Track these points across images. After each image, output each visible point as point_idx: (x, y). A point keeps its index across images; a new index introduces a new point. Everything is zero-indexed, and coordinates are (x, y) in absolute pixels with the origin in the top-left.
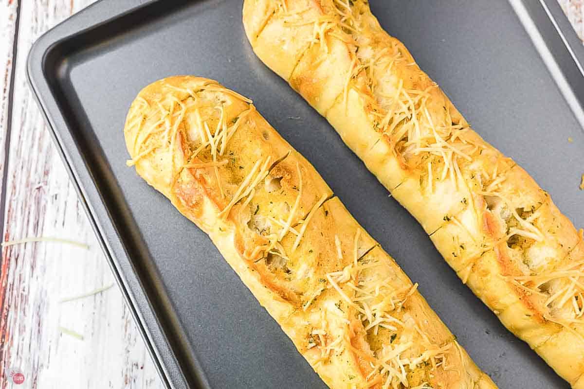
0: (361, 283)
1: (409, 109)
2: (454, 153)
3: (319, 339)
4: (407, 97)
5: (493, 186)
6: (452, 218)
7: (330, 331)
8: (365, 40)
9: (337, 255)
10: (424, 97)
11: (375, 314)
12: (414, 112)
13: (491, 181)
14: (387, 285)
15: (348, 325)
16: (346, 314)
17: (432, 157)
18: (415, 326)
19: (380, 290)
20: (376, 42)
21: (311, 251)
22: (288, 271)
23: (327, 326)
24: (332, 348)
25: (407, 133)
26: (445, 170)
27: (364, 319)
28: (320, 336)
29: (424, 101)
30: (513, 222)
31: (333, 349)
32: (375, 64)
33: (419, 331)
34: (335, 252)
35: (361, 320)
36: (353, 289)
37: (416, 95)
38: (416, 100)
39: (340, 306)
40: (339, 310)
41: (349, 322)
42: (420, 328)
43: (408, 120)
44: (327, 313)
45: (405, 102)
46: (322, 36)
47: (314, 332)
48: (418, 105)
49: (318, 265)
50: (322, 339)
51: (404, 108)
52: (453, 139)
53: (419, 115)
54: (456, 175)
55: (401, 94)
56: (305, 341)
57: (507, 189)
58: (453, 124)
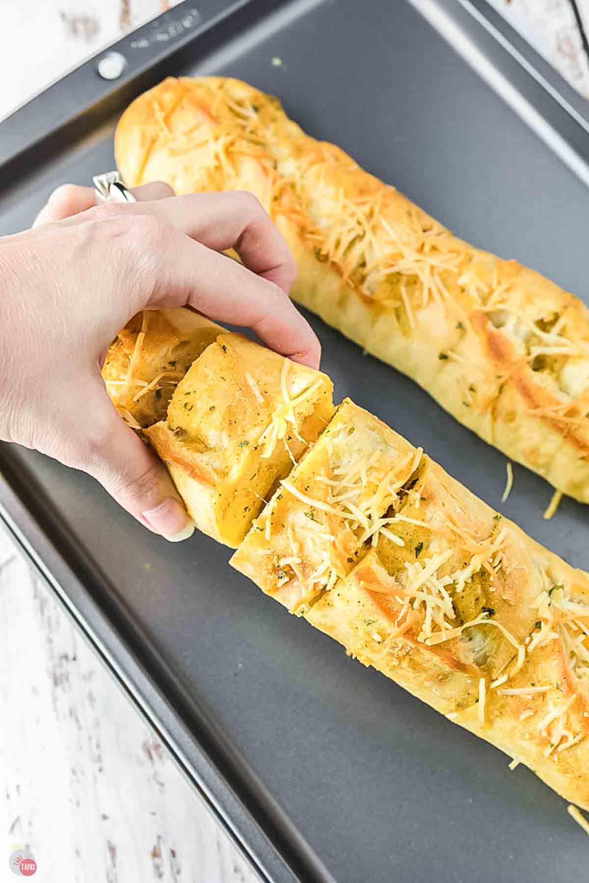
0: (336, 472)
1: (359, 223)
2: (432, 268)
3: (293, 570)
4: (352, 208)
5: (495, 297)
6: (449, 353)
7: (306, 557)
8: (283, 151)
10: (375, 203)
11: (370, 515)
12: (367, 226)
13: (491, 292)
14: (376, 465)
15: (334, 542)
16: (326, 526)
17: (404, 279)
18: (447, 524)
19: (368, 475)
20: (298, 151)
23: (301, 548)
24: (316, 581)
25: (362, 256)
26: (426, 292)
27: (355, 527)
28: (293, 567)
29: (377, 209)
30: (534, 340)
31: (318, 583)
32: (302, 177)
33: (454, 528)
35: (350, 530)
36: (327, 485)
37: (363, 203)
38: (366, 209)
39: (312, 515)
40: (313, 521)
41: (333, 538)
42: (454, 524)
43: (360, 237)
44: (297, 529)
45: (353, 215)
46: (222, 156)
47: (282, 563)
48: (371, 215)
50: (297, 570)
51: (352, 222)
52: (427, 248)
53: (374, 229)
54: (441, 295)
55: (345, 207)
56: (271, 577)
57: (516, 297)
58: (424, 231)
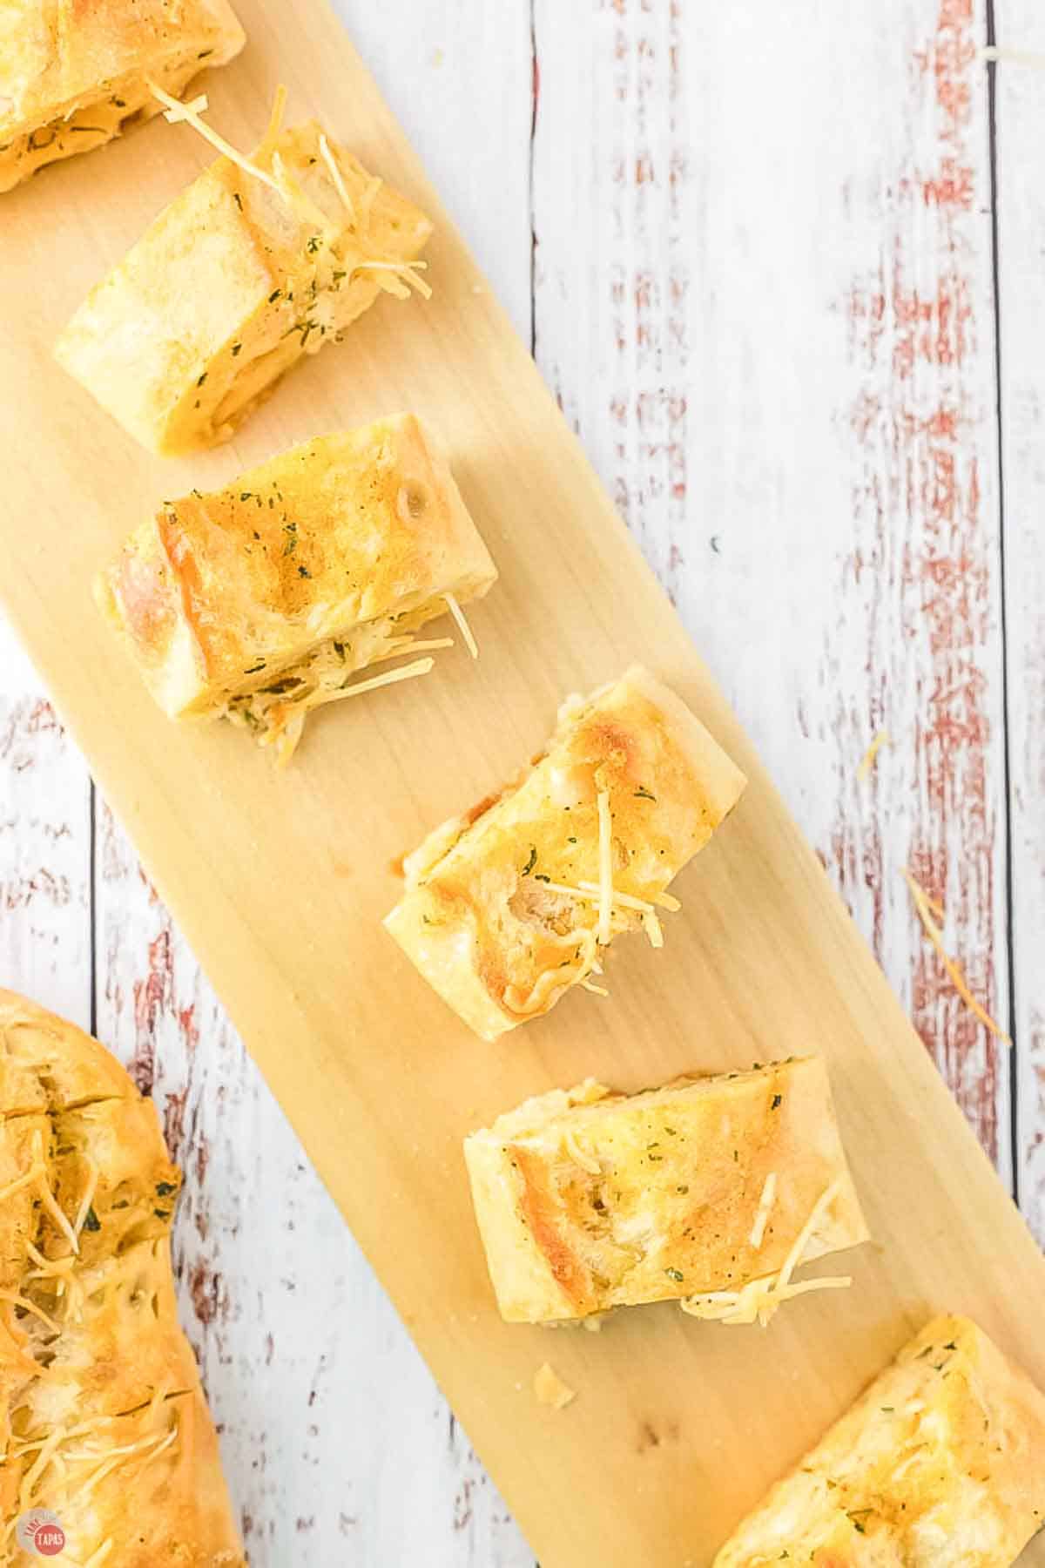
9: (750, 1229)
21: (684, 1190)
22: (598, 1205)
34: (749, 1221)
49: (685, 1234)
